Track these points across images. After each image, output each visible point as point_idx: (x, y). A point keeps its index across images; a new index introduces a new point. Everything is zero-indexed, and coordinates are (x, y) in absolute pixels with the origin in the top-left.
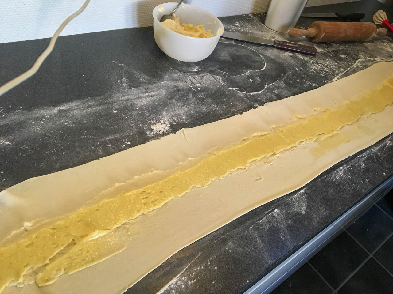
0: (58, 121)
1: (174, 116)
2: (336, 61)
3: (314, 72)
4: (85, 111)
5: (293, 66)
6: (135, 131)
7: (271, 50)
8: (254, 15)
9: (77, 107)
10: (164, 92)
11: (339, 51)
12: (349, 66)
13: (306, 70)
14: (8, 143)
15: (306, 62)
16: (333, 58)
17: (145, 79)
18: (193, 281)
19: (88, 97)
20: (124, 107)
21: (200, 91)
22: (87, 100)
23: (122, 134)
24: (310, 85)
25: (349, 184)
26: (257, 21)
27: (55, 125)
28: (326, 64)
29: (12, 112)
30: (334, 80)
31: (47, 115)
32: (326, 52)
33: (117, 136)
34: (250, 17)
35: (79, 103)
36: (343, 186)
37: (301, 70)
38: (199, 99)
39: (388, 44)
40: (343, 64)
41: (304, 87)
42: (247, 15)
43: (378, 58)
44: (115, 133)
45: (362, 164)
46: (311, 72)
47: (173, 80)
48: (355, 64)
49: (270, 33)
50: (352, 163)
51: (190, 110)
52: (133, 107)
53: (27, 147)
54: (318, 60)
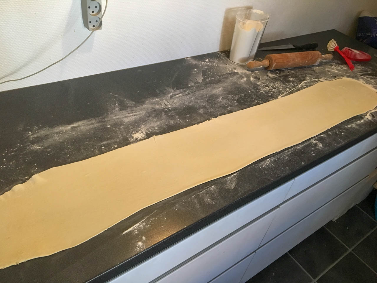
0: (71, 133)
1: (149, 128)
2: (284, 83)
3: (263, 92)
4: (89, 127)
5: (247, 89)
6: (121, 138)
7: (231, 78)
8: (222, 52)
9: (83, 125)
10: (144, 112)
11: (289, 75)
12: (295, 86)
13: (256, 91)
14: (39, 147)
15: (258, 85)
16: (282, 81)
17: (131, 104)
18: (149, 226)
19: (91, 118)
20: (115, 123)
21: (170, 111)
22: (90, 119)
23: (112, 141)
24: (258, 102)
25: (272, 170)
26: (223, 57)
27: (69, 136)
28: (275, 86)
29: (41, 129)
30: (278, 98)
31: (64, 130)
32: (277, 77)
33: (109, 142)
34: (218, 54)
35: (85, 122)
36: (267, 171)
37: (252, 92)
38: (169, 116)
39: (335, 67)
40: (290, 85)
41: (252, 104)
42: (216, 53)
43: (322, 79)
44: (108, 140)
45: (286, 157)
46: (261, 93)
47: (152, 104)
48: (301, 84)
49: (233, 65)
50: (278, 156)
51: (161, 124)
52: (121, 123)
53: (51, 150)
54: (269, 83)
